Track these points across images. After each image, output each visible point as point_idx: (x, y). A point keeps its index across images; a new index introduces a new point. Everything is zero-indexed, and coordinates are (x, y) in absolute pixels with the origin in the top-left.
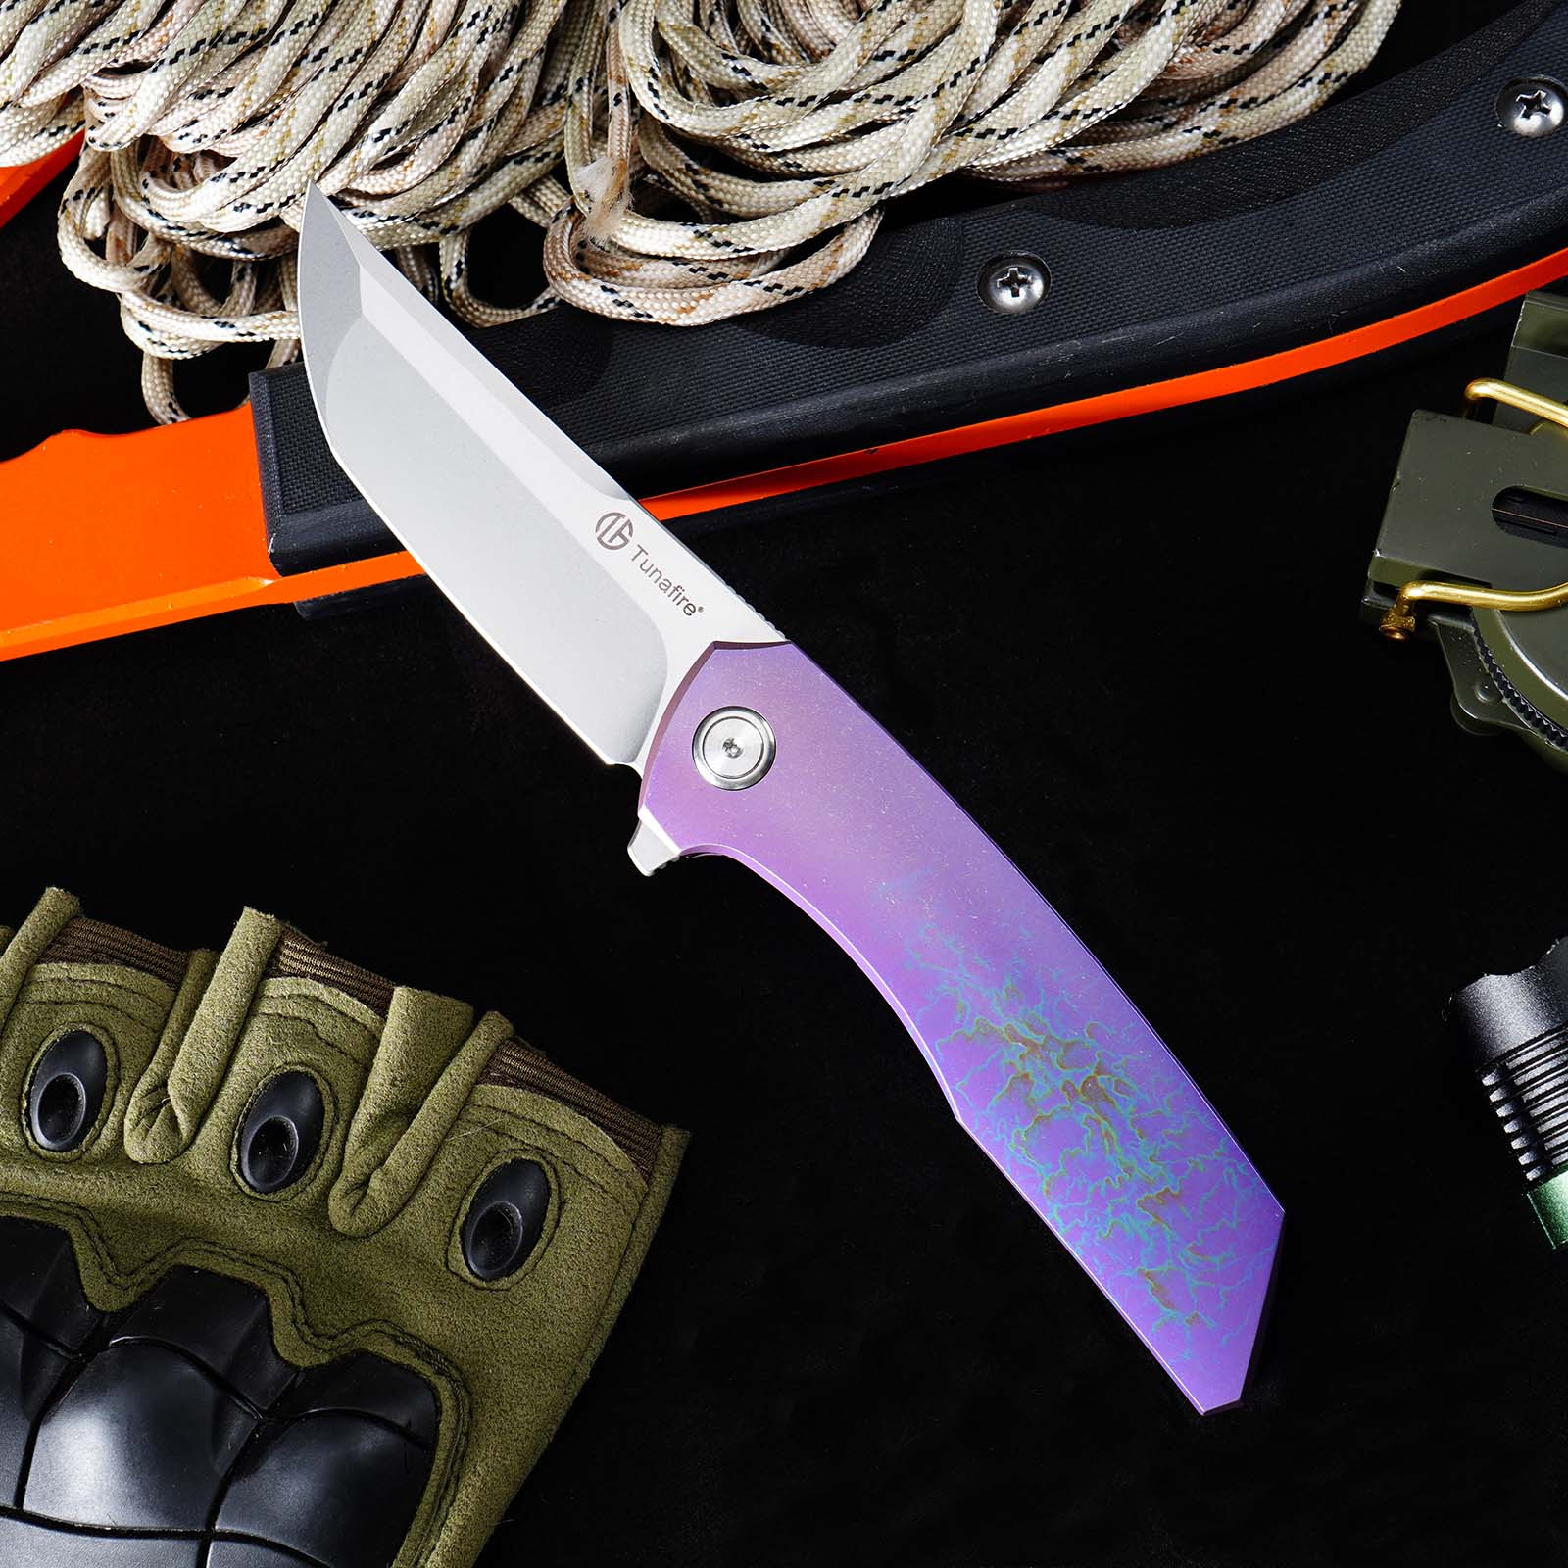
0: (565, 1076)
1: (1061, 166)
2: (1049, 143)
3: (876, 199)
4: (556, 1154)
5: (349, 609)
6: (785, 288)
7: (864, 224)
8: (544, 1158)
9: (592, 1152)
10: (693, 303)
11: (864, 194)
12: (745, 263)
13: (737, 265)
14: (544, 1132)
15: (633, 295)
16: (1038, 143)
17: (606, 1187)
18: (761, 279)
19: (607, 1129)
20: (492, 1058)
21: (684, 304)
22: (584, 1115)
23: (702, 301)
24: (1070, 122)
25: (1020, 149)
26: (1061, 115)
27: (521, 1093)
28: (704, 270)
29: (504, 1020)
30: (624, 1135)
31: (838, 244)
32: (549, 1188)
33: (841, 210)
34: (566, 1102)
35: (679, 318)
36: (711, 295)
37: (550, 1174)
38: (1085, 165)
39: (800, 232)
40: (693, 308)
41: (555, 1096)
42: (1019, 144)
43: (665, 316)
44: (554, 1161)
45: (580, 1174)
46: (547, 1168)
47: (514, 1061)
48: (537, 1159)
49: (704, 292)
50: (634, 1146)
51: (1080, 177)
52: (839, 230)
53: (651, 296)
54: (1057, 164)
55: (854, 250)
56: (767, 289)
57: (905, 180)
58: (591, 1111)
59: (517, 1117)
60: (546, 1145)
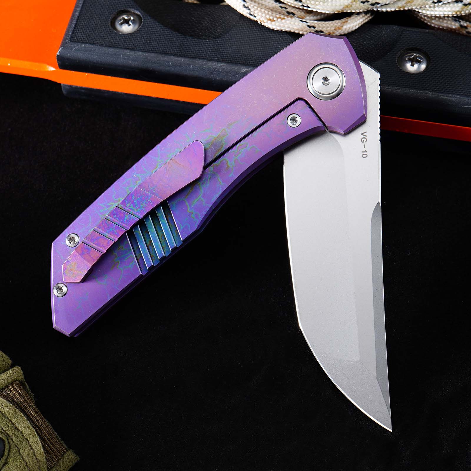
0: (34, 407)
1: (456, 27)
2: (454, 13)
3: (370, 8)
4: (14, 440)
5: (84, 97)
6: (316, 29)
7: (361, 16)
8: (8, 440)
9: (30, 446)
10: (275, 19)
11: (366, 3)
12: (305, 13)
13: (301, 12)
14: (13, 428)
15: (252, 6)
16: (450, 11)
17: (28, 464)
18: (307, 21)
19: (41, 439)
20: (7, 386)
21: (271, 18)
22: (34, 428)
23: (279, 20)
24: (466, 7)
25: (441, 11)
26: (463, 3)
27: (11, 406)
28: (286, 8)
29: (21, 372)
30: (48, 445)
31: (347, 20)
32: (3, 454)
33: (353, 6)
34: (29, 419)
35: (267, 22)
36: (284, 19)
37: (7, 448)
38: (467, 30)
39: (333, 8)
40: (274, 21)
41: (25, 414)
42: (441, 9)
43: (261, 19)
44: (11, 443)
45: (20, 453)
46: (7, 444)
47: (15, 391)
48: (4, 438)
49: (282, 16)
50: (50, 452)
51: (463, 35)
52: (350, 15)
53: (259, 9)
54: (455, 25)
55: (352, 25)
56: (309, 26)
57: (386, 4)
58: (39, 428)
59: (5, 416)
60: (11, 434)
